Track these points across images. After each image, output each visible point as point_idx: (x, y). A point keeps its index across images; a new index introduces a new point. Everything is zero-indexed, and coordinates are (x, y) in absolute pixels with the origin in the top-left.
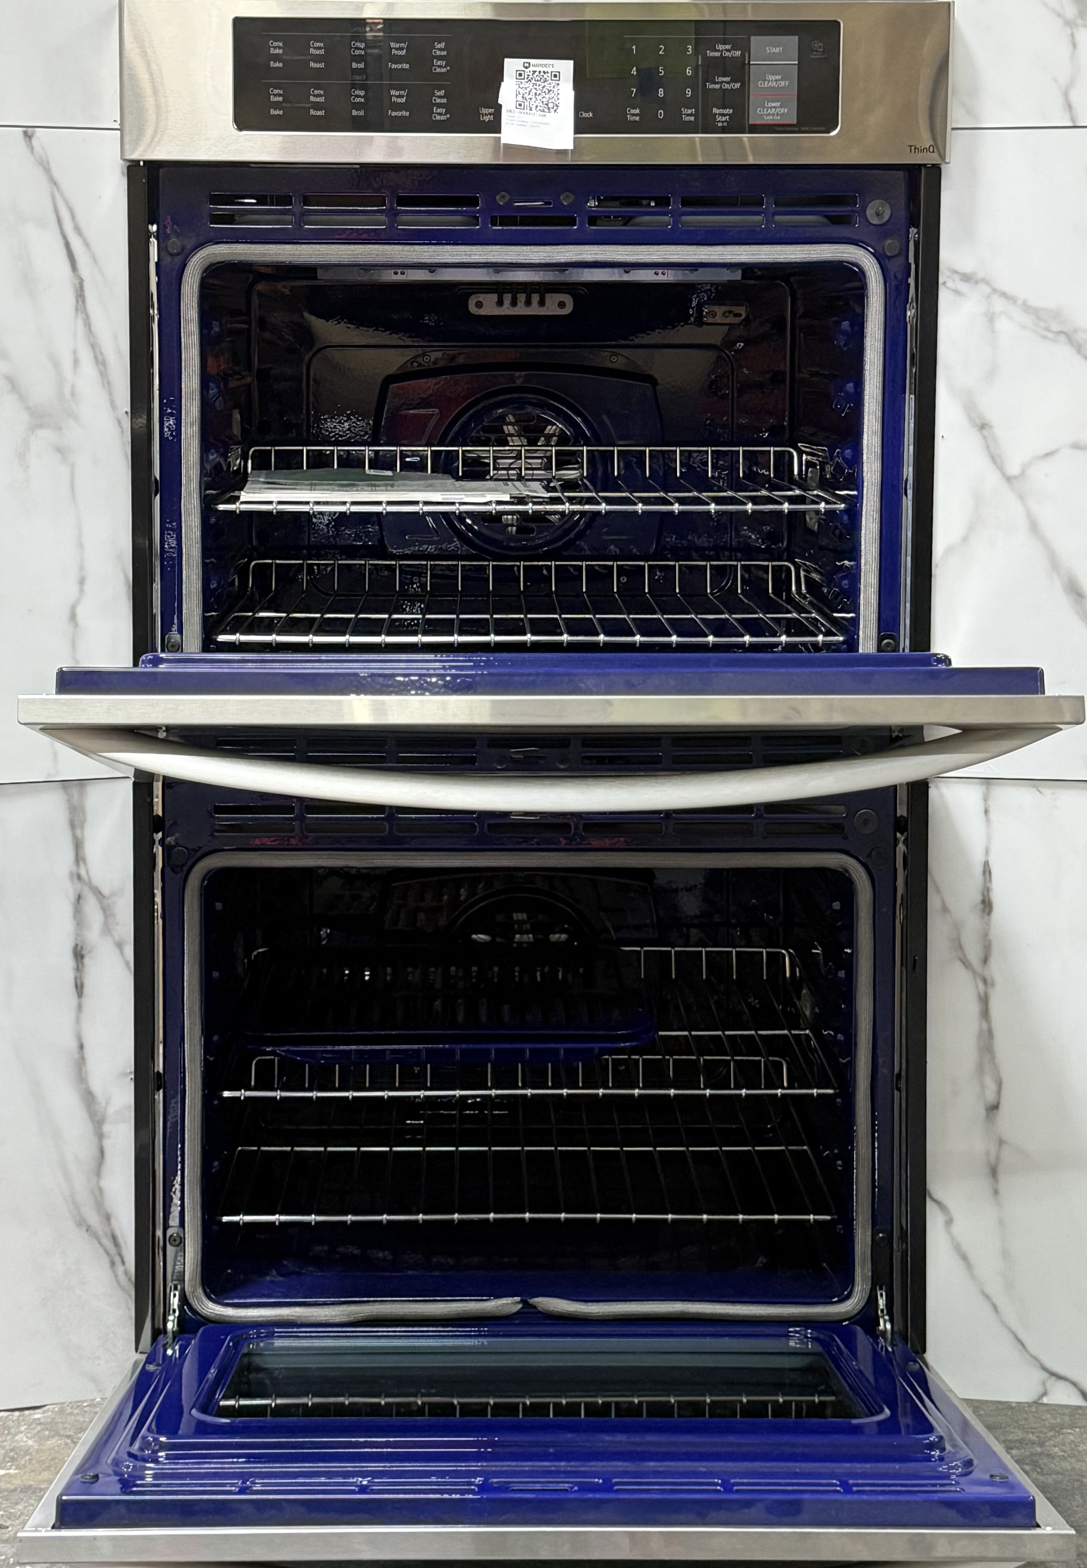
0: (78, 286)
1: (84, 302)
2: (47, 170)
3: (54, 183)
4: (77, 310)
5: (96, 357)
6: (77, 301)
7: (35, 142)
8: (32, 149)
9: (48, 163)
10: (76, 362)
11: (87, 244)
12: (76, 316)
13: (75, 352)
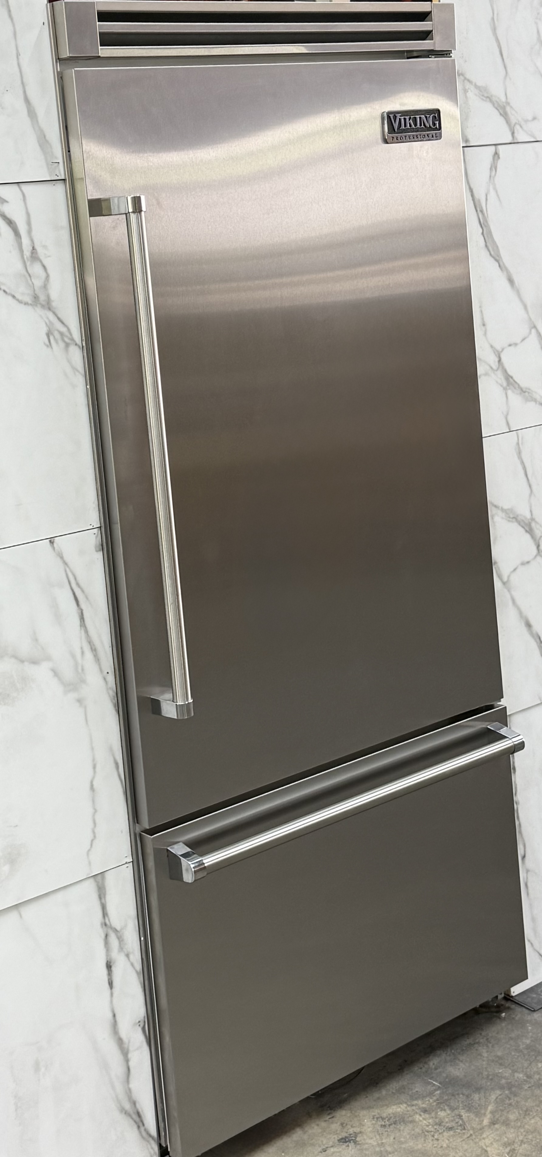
0: (80, 614)
1: (84, 621)
2: (62, 558)
3: (65, 563)
4: (81, 626)
5: (91, 648)
6: (81, 622)
7: (55, 545)
8: (54, 549)
9: (62, 555)
10: (83, 653)
11: (83, 591)
12: (81, 629)
13: (82, 648)
